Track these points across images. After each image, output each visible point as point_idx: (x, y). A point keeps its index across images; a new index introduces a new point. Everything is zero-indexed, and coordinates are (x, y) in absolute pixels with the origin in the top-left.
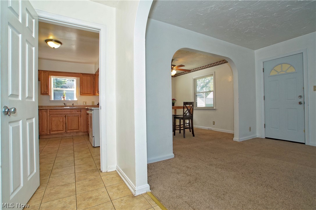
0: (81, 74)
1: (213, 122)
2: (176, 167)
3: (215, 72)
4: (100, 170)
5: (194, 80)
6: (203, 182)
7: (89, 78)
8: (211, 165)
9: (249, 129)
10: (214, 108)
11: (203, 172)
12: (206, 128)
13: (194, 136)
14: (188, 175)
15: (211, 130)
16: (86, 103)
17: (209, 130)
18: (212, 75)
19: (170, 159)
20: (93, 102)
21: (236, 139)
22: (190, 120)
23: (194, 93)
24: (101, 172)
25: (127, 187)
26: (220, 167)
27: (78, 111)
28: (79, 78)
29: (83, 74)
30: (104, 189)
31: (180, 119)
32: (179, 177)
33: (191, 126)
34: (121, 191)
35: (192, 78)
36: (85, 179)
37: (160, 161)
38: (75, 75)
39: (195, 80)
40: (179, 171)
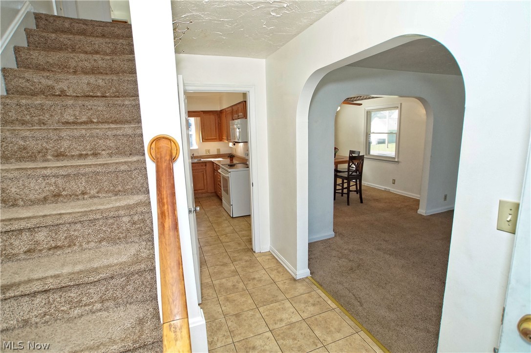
0: (202, 113)
1: (393, 180)
2: (337, 249)
3: (401, 104)
4: (251, 250)
5: (367, 112)
6: (366, 270)
7: (212, 117)
8: (379, 249)
9: (444, 197)
10: (396, 160)
11: (368, 258)
12: (382, 187)
13: (362, 202)
14: (350, 261)
15: (388, 192)
16: (209, 151)
17: (386, 191)
18: (396, 108)
19: (329, 239)
20: (218, 150)
21: (422, 211)
22: (358, 180)
23: (367, 133)
24: (254, 252)
25: (286, 270)
26: (389, 252)
27: (202, 166)
28: (199, 119)
29: (204, 112)
30: (264, 272)
31: (343, 178)
32: (340, 262)
33: (358, 189)
34: (282, 273)
35: (365, 109)
36: (241, 260)
37: (318, 241)
38: (193, 114)
39: (369, 115)
40: (340, 255)
